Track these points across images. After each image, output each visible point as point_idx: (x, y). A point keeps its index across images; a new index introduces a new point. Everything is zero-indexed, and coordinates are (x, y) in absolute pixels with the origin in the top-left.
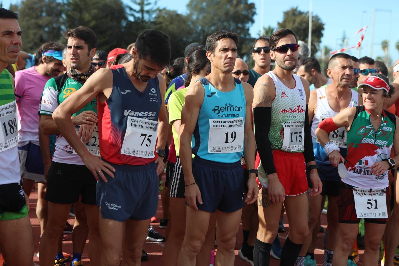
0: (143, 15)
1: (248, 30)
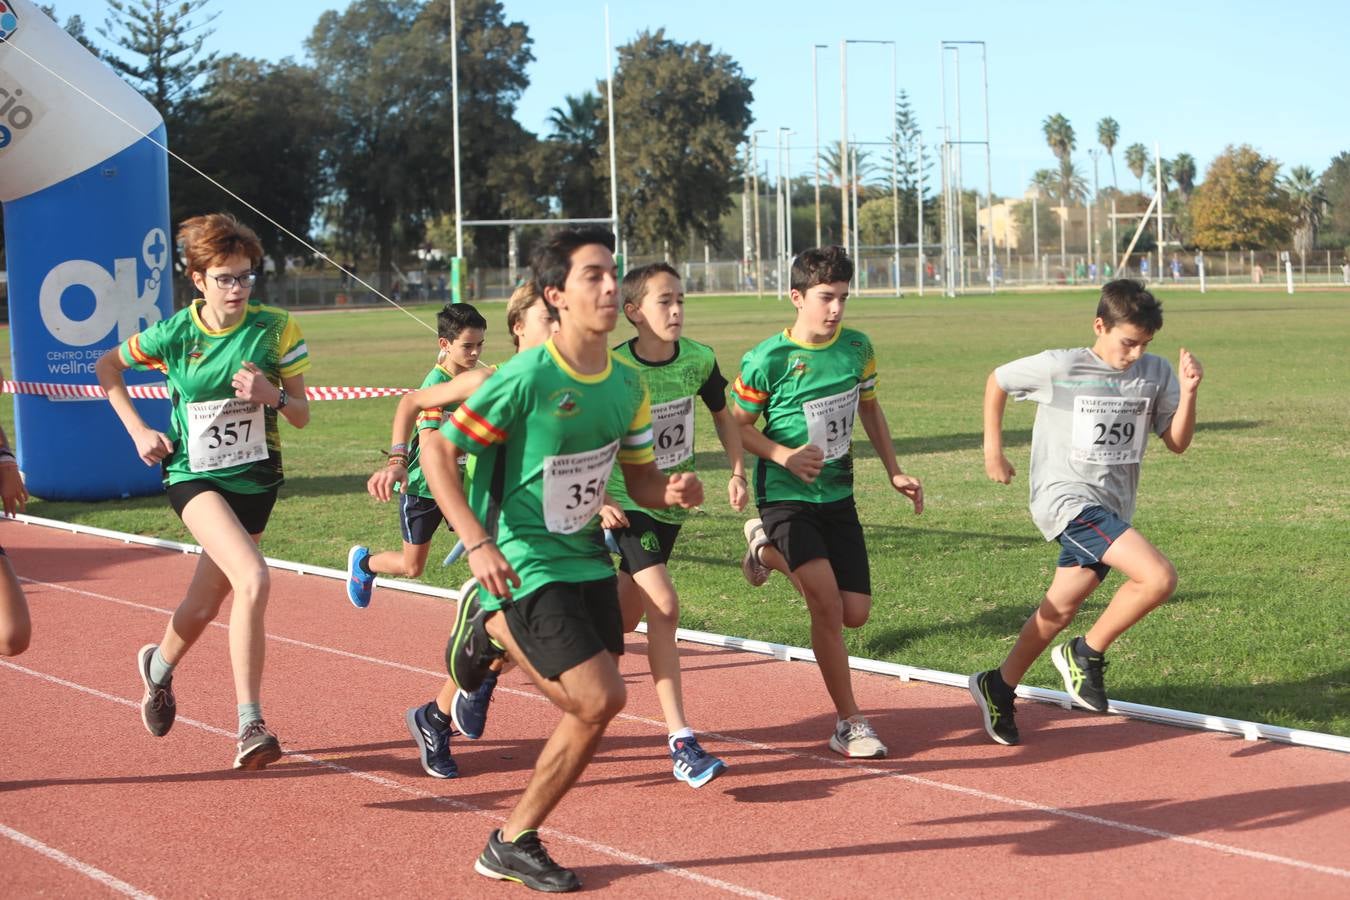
0: (160, 84)
1: (510, 109)
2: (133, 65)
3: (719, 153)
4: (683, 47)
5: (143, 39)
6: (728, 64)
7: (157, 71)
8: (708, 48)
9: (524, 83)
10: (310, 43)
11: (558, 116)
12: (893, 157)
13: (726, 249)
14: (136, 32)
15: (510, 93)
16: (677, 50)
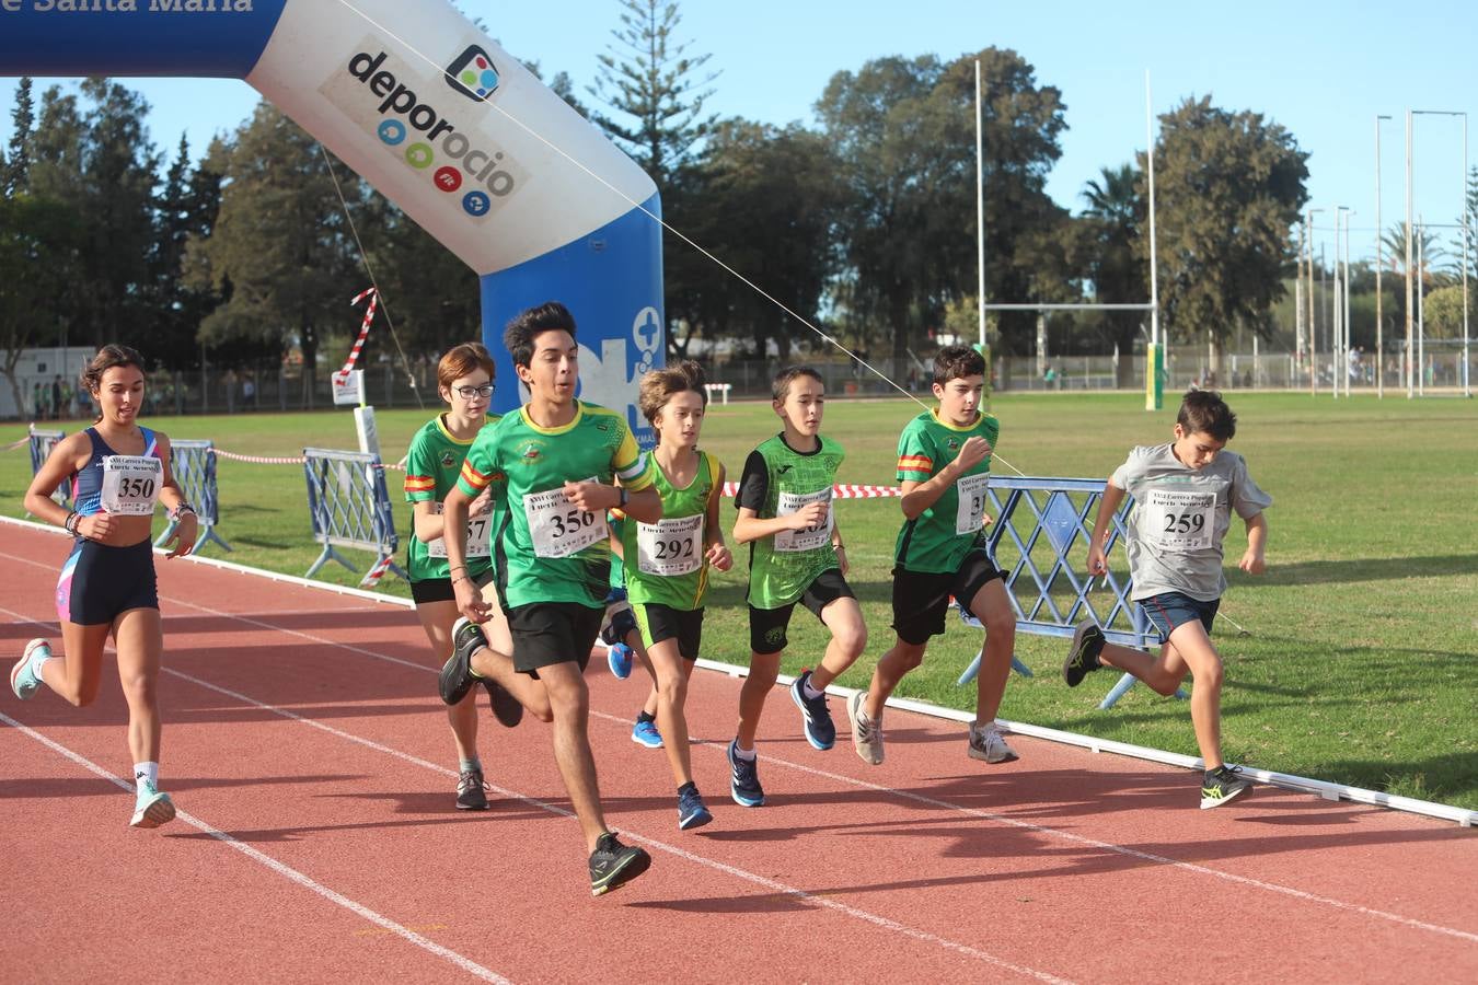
0: (655, 149)
1: (1040, 182)
2: (625, 127)
3: (1270, 234)
4: (1231, 117)
5: (637, 100)
6: (1282, 136)
7: (652, 134)
8: (1260, 118)
9: (1056, 153)
10: (820, 106)
11: (1093, 191)
12: (1463, 240)
13: (1277, 340)
14: (629, 91)
15: (1040, 165)
16: (1225, 119)
